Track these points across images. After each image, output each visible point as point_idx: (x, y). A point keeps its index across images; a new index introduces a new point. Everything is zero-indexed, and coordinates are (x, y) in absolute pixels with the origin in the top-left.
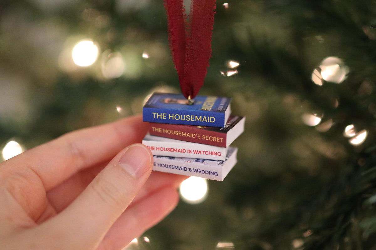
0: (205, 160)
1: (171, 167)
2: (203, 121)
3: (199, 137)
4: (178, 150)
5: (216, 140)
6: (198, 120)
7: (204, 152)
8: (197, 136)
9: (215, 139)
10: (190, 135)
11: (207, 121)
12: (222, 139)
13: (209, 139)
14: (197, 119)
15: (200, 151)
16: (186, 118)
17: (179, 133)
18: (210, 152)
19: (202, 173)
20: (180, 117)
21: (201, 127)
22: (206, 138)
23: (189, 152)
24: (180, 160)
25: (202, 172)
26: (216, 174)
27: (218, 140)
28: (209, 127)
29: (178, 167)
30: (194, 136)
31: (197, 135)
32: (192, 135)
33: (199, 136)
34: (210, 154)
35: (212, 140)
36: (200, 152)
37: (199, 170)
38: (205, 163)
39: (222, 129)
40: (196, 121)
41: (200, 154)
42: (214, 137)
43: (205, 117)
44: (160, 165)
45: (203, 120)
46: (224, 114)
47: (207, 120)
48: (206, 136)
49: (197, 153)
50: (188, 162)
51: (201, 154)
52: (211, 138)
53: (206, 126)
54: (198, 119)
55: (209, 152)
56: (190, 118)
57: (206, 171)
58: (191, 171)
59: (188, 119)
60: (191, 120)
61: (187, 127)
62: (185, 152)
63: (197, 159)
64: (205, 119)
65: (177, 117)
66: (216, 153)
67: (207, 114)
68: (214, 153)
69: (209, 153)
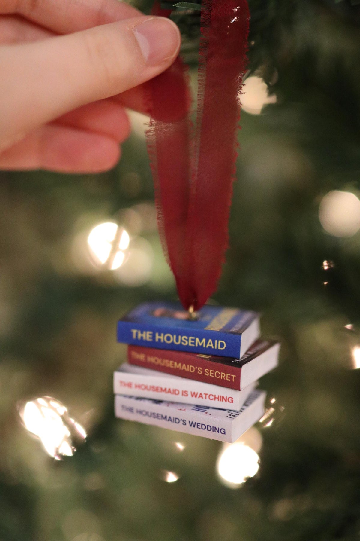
0: (208, 408)
1: (156, 416)
2: (207, 347)
3: (200, 372)
4: (167, 390)
5: (226, 377)
6: (201, 344)
7: (208, 396)
8: (197, 370)
9: (224, 377)
10: (187, 367)
11: (213, 347)
12: (234, 376)
13: (215, 375)
14: (198, 344)
15: (201, 394)
16: (182, 341)
17: (170, 364)
18: (217, 396)
19: (202, 429)
20: (173, 339)
21: (204, 356)
22: (210, 373)
23: (184, 393)
24: (170, 406)
25: (202, 427)
26: (222, 431)
27: (228, 378)
28: (216, 356)
29: (166, 417)
30: (192, 369)
31: (196, 368)
32: (190, 368)
33: (200, 369)
34: (217, 399)
35: (219, 377)
36: (201, 396)
37: (198, 423)
38: (207, 413)
39: (236, 361)
40: (197, 345)
41: (201, 398)
42: (222, 373)
43: (210, 341)
44: (140, 412)
45: (208, 345)
46: (241, 338)
47: (214, 345)
48: (211, 371)
49: (196, 397)
50: (181, 410)
51: (203, 398)
52: (218, 375)
53: (212, 356)
54: (199, 342)
55: (215, 396)
56: (188, 340)
57: (208, 426)
58: (185, 424)
59: (185, 342)
60: (190, 345)
61: (183, 355)
62: (179, 394)
63: (197, 406)
64: (210, 344)
65: (168, 338)
66: (225, 398)
67: (214, 336)
68: (222, 398)
69: (215, 398)
